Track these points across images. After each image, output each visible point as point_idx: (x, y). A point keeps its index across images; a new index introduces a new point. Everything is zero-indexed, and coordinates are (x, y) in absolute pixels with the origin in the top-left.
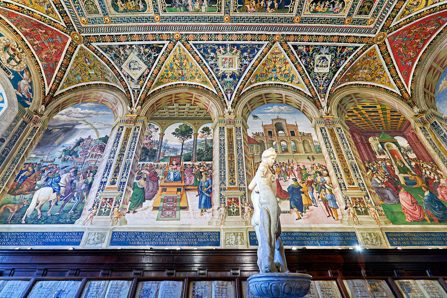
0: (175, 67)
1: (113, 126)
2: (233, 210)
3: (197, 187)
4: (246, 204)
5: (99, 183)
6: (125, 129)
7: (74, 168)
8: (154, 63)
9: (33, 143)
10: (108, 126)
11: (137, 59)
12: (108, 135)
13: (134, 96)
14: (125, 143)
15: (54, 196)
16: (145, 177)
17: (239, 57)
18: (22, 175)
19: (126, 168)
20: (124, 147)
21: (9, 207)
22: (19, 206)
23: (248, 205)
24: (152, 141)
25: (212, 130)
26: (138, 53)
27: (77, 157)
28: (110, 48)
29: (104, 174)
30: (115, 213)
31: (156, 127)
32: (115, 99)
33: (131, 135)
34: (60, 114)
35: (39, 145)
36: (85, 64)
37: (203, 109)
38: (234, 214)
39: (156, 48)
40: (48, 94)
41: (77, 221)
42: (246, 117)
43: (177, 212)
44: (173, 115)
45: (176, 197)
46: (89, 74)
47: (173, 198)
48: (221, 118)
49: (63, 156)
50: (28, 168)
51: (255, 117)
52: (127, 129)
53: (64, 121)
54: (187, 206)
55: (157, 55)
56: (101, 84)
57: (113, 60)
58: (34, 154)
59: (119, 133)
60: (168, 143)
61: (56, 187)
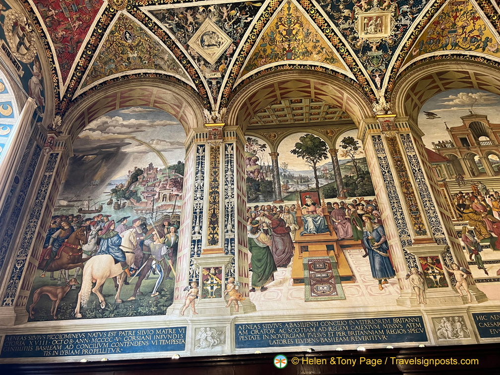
0: (278, 38)
1: (187, 146)
2: (435, 277)
3: (360, 242)
4: (454, 266)
5: (189, 243)
6: (207, 149)
7: (139, 219)
8: (244, 34)
9: (58, 182)
10: (177, 146)
11: (216, 28)
12: (183, 161)
13: (212, 92)
14: (215, 173)
15: (117, 269)
16: (265, 228)
17: (393, 14)
18: (55, 235)
19: (228, 215)
20: (215, 180)
21: (47, 291)
22: (63, 288)
23: (459, 269)
24: (261, 167)
25: (360, 142)
26: (218, 19)
27: (139, 200)
28: (170, 13)
29: (194, 227)
30: (231, 293)
31: (261, 142)
32: (177, 99)
33: (221, 158)
34: (90, 130)
35: (68, 185)
36: (125, 42)
37: (334, 107)
38: (437, 284)
39: (250, 8)
40: (64, 97)
41: (169, 309)
42: (414, 115)
43: (337, 286)
44: (284, 121)
45: (329, 260)
46: (128, 59)
47: (324, 262)
48: (370, 120)
49: (114, 200)
50: (60, 223)
51: (431, 115)
52: (212, 148)
53: (99, 140)
54: (351, 274)
55: (249, 19)
56: (145, 74)
57: (174, 33)
58: (64, 199)
59: (200, 155)
60: (289, 168)
61: (117, 254)
